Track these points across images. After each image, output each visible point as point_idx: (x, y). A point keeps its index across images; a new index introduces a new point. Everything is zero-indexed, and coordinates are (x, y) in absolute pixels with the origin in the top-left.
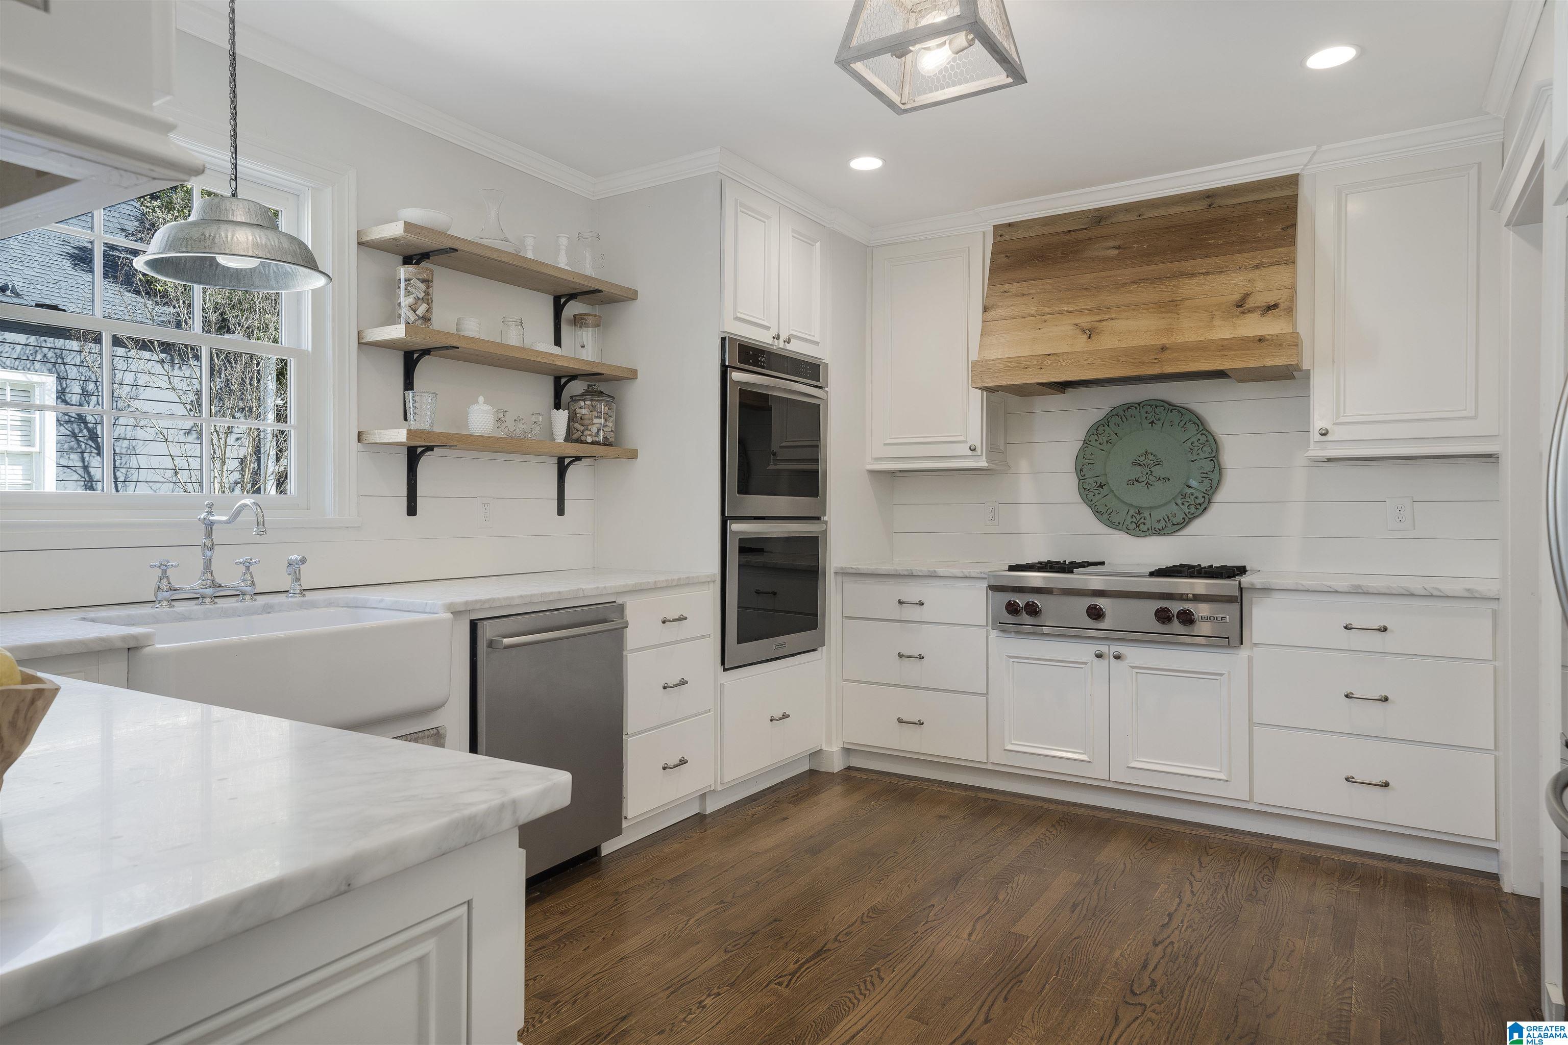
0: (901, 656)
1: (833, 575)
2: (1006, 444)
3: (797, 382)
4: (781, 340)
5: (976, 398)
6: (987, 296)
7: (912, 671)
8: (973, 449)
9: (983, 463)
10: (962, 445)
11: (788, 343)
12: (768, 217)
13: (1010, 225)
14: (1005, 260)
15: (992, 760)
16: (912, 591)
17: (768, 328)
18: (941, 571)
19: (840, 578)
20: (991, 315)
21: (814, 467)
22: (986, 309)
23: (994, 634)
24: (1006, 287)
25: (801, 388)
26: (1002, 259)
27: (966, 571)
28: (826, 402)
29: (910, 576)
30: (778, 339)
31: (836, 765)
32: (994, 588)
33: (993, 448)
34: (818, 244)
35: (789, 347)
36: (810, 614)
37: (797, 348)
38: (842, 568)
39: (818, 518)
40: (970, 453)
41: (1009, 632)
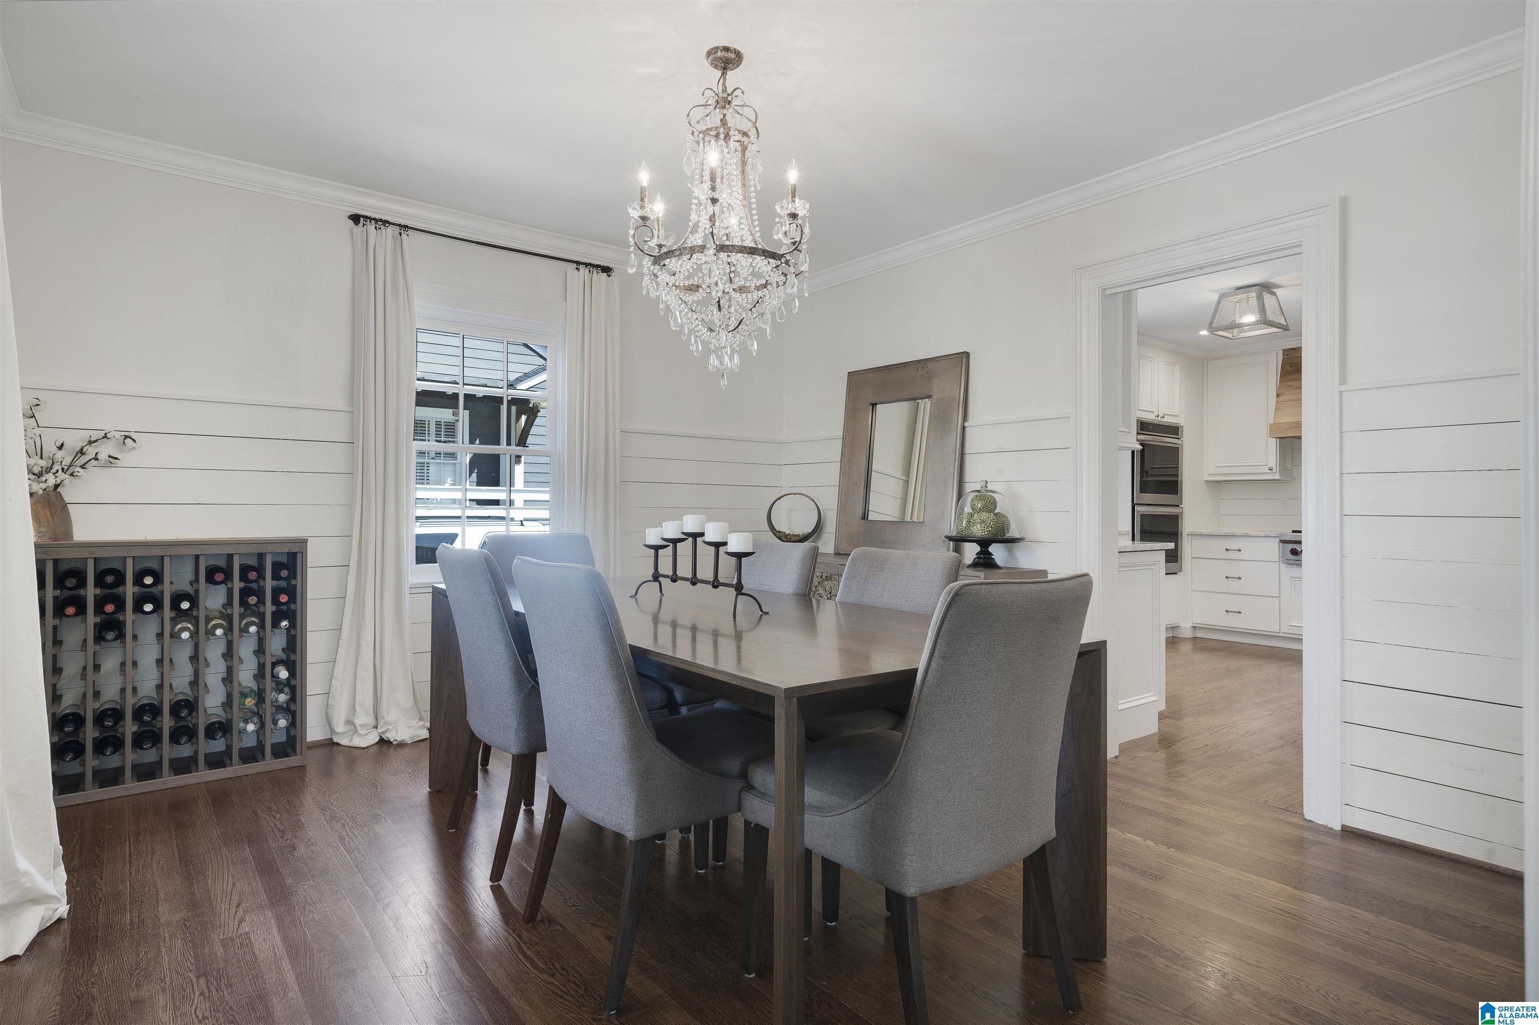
0: (1227, 577)
1: (1186, 536)
2: (1292, 466)
3: (1166, 437)
4: (1160, 417)
5: (1273, 443)
6: (1278, 388)
7: (1234, 585)
8: (1271, 469)
9: (1277, 477)
10: (1264, 467)
11: (1163, 418)
12: (1153, 358)
13: (1293, 349)
14: (1290, 368)
15: (1282, 631)
16: (1234, 544)
17: (1153, 412)
18: (1251, 533)
19: (1190, 537)
20: (1281, 398)
21: (1176, 479)
22: (1278, 395)
23: (1283, 566)
24: (1290, 383)
25: (1170, 440)
26: (1288, 368)
27: (1266, 534)
28: (1182, 445)
29: (1233, 536)
30: (1158, 417)
31: (1188, 634)
32: (1282, 541)
33: (1283, 468)
34: (1178, 365)
35: (1163, 420)
36: (1174, 557)
37: (1168, 420)
38: (1191, 532)
39: (1178, 506)
40: (1269, 471)
41: (1293, 564)
